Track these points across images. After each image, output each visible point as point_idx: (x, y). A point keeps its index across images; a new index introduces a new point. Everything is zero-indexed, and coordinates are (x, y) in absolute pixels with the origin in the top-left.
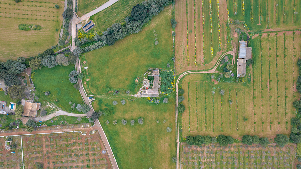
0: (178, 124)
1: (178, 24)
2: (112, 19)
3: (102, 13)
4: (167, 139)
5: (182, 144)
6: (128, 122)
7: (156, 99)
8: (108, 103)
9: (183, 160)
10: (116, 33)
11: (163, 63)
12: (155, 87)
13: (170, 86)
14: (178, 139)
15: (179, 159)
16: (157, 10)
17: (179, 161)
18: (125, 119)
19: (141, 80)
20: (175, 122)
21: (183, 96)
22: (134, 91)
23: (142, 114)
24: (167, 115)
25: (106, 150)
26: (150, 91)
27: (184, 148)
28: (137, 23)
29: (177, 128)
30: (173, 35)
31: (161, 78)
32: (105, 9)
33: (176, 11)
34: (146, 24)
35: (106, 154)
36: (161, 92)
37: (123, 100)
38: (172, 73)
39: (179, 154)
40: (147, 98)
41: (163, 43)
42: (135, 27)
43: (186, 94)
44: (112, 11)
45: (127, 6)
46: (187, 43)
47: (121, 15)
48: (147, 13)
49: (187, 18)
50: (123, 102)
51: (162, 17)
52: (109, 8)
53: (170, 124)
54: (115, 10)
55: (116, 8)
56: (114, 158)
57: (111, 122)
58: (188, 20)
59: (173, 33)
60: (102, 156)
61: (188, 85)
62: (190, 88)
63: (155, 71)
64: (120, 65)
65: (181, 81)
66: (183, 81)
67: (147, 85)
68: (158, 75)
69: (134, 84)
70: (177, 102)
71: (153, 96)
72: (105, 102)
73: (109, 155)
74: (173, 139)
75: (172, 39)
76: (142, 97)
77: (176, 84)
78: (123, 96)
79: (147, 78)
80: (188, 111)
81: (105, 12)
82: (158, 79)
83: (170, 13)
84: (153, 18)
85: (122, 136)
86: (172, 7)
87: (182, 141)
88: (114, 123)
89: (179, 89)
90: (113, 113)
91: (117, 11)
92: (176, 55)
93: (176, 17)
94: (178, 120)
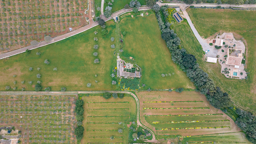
0: (94, 93)
1: (179, 94)
2: (184, 38)
3: (189, 29)
4: (81, 84)
5: (77, 96)
6: (96, 50)
7: (115, 75)
8: (112, 33)
9: (63, 97)
10: (172, 41)
11: (146, 81)
12: (126, 74)
13: (127, 86)
14: (81, 93)
15: (64, 93)
16: (191, 76)
17: (63, 93)
18: (98, 48)
19: (132, 62)
20: (95, 90)
21: (118, 97)
22: (122, 55)
23: (102, 62)
24: (101, 83)
25: (72, 31)
26: (122, 69)
27: (73, 97)
28: (180, 59)
29: (91, 92)
30: (170, 89)
31: (133, 79)
32: (192, 31)
33: (190, 92)
34: (179, 67)
35: (68, 32)
36: (121, 79)
37: (115, 46)
38: (137, 88)
39: (68, 93)
40: (116, 66)
41: (164, 81)
42: (177, 57)
43: (119, 100)
44: (190, 37)
45: (195, 51)
46: (162, 101)
47: (187, 45)
48: (188, 68)
49: (184, 102)
50: (113, 46)
51: (185, 80)
52: (194, 35)
53: (94, 86)
54: (191, 40)
55: (193, 41)
56: (66, 38)
57: (96, 36)
58: (182, 103)
59: (171, 89)
60: (67, 27)
61: (127, 102)
62: (124, 103)
63: (139, 74)
64: (144, 44)
65: (130, 95)
66: (130, 98)
67: (127, 67)
68: (136, 77)
69: (128, 56)
70: (113, 92)
71: (117, 72)
72: (113, 31)
73: (68, 34)
74: (81, 89)
75: (166, 88)
76: (117, 62)
77: (128, 91)
78: (118, 46)
79: (133, 67)
80: (105, 102)
81: (190, 32)
82: (132, 77)
83: (189, 87)
84: (184, 72)
85: (84, 44)
86: (193, 89)
87: (79, 96)
88: (95, 38)
89: (123, 94)
90: (104, 38)
91: (191, 42)
92: (152, 92)
93: (184, 93)
94: (97, 92)
